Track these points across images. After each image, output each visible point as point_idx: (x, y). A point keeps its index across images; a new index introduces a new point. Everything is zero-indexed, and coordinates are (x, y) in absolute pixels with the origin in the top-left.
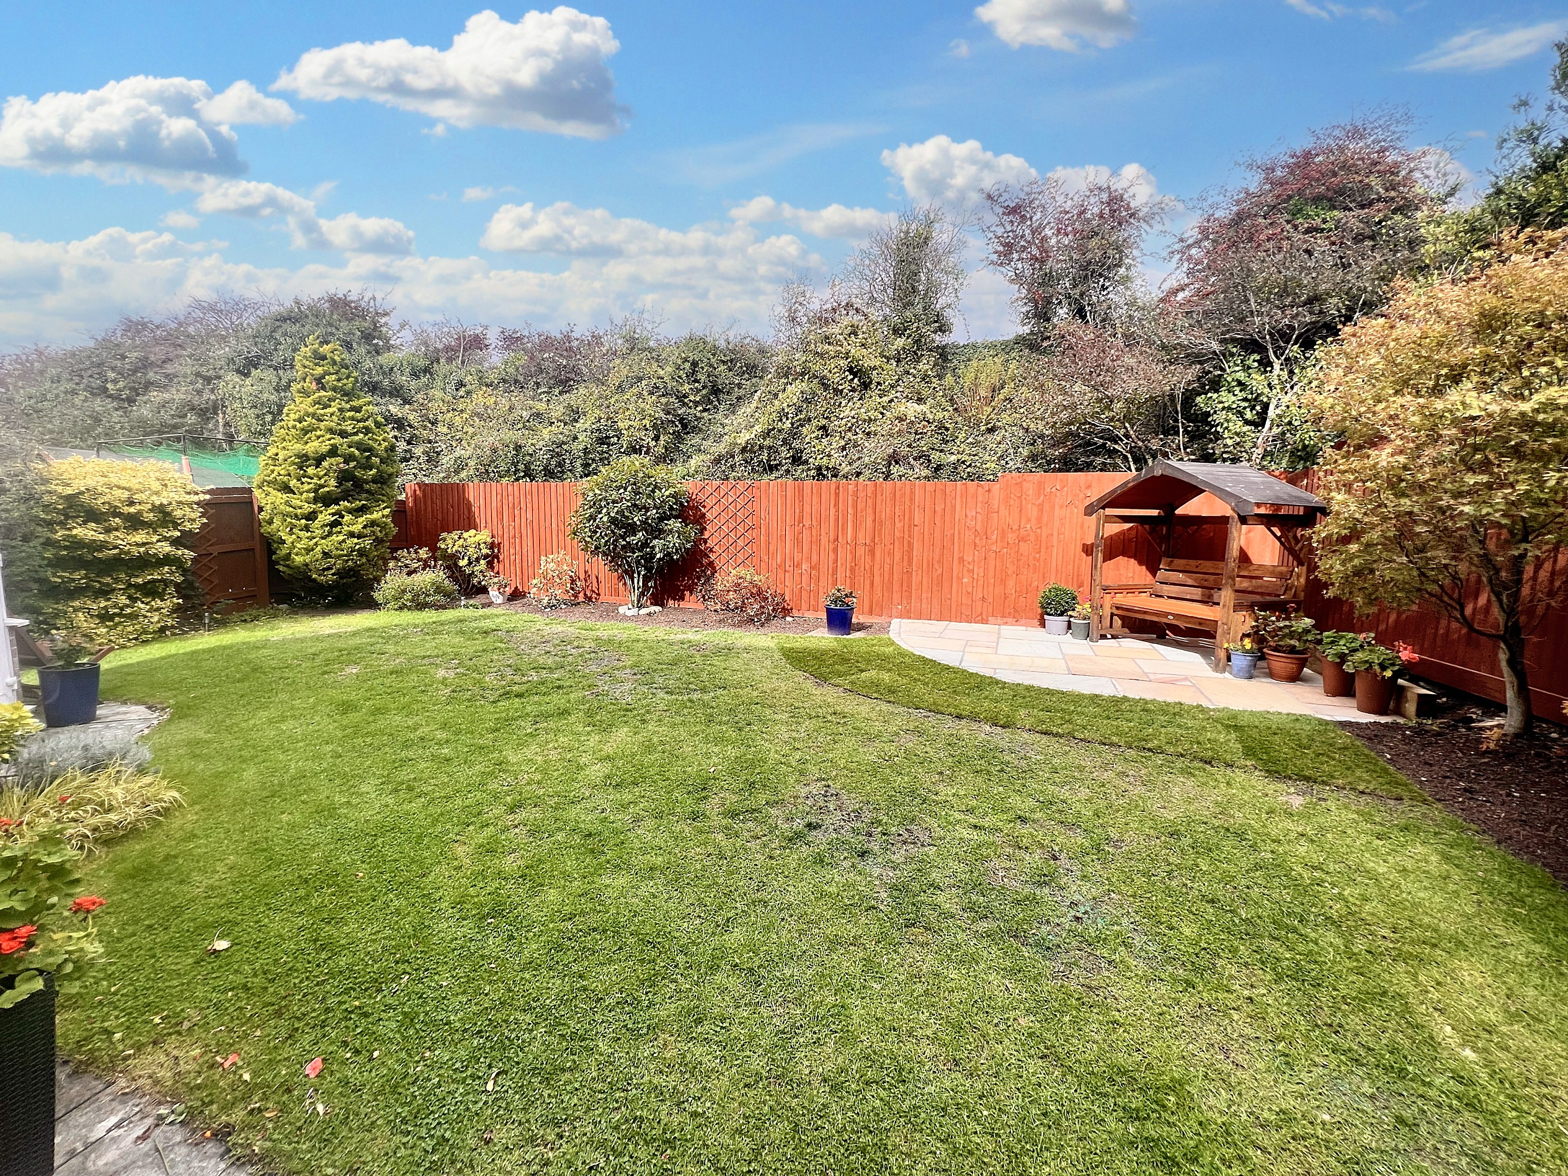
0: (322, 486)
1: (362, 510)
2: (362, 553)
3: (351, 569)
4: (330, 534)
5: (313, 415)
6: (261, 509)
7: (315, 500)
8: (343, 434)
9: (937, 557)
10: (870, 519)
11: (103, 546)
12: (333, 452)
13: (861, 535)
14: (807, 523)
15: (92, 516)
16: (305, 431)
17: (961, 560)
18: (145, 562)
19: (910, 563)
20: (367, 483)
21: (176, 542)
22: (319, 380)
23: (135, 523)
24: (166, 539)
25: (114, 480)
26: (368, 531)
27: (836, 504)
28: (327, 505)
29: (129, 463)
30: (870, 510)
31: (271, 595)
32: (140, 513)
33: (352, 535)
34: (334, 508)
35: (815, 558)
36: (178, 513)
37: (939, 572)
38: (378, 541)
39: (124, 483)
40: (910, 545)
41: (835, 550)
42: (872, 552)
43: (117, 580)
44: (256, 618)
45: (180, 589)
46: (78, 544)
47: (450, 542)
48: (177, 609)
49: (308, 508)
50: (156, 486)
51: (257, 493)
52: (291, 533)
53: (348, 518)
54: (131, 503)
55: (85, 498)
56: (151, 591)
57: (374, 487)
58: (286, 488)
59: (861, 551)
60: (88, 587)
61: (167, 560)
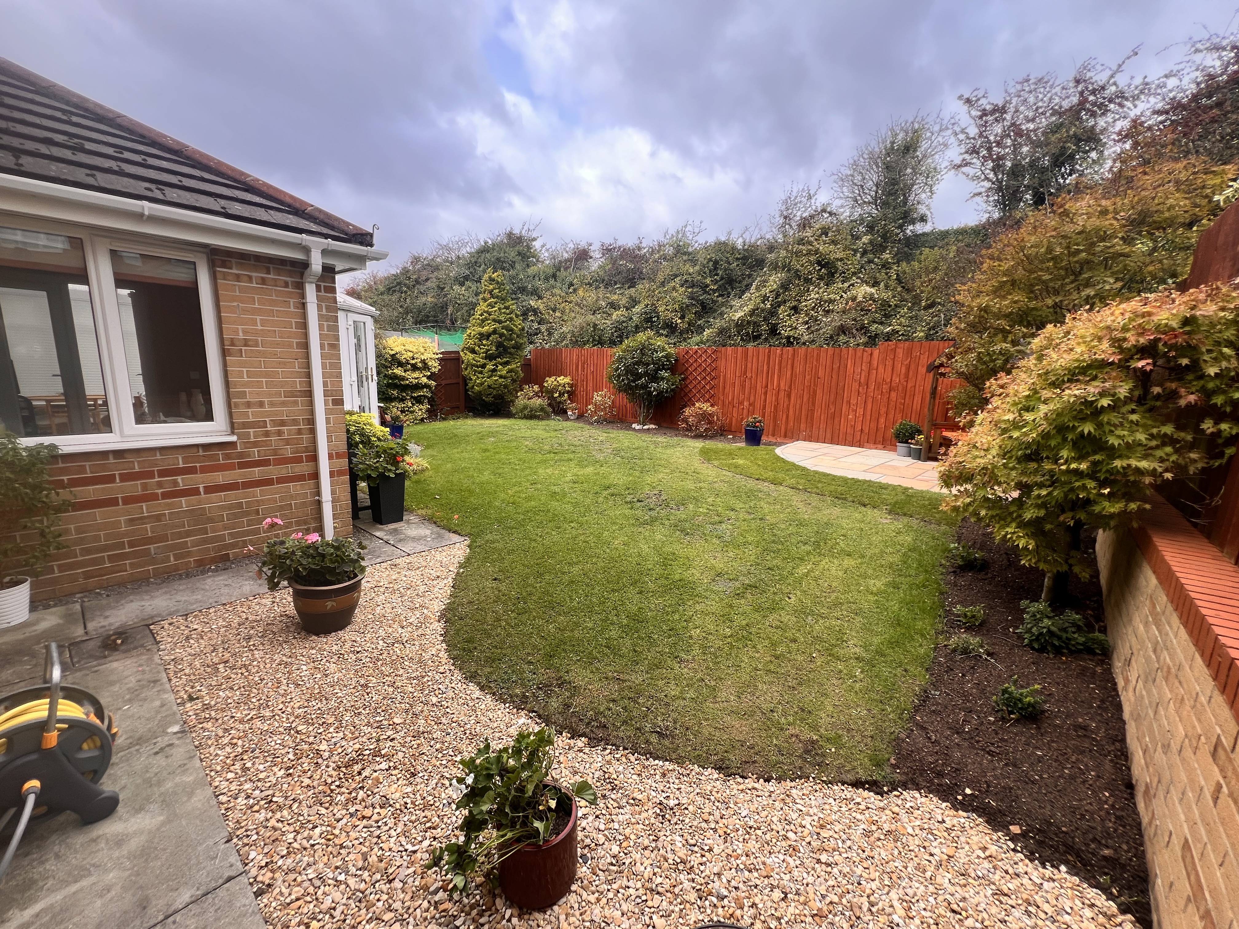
0: (489, 350)
1: (507, 363)
2: (506, 387)
3: (500, 395)
4: (491, 376)
5: (487, 312)
6: (463, 362)
7: (486, 358)
8: (500, 322)
9: (832, 400)
10: (789, 373)
11: (404, 378)
12: (495, 332)
13: (782, 384)
14: (749, 375)
15: (400, 364)
16: (483, 321)
17: (849, 402)
18: (418, 387)
19: (814, 404)
20: (509, 348)
21: (429, 378)
22: (491, 292)
23: (415, 368)
24: (425, 376)
25: (407, 348)
26: (509, 375)
27: (768, 363)
28: (491, 361)
29: (413, 339)
30: (789, 367)
31: (466, 407)
32: (416, 363)
33: (501, 377)
34: (494, 362)
35: (752, 398)
36: (430, 364)
37: (833, 410)
38: (514, 381)
39: (411, 349)
40: (815, 392)
41: (766, 394)
42: (789, 396)
43: (407, 395)
44: (459, 418)
45: (431, 401)
46: (396, 377)
47: (550, 382)
48: (428, 410)
49: (483, 361)
50: (422, 350)
51: (461, 353)
52: (475, 375)
53: (500, 367)
54: (413, 359)
55: (398, 356)
56: (418, 400)
57: (512, 350)
58: (473, 351)
59: (782, 394)
60: (398, 397)
61: (426, 386)
